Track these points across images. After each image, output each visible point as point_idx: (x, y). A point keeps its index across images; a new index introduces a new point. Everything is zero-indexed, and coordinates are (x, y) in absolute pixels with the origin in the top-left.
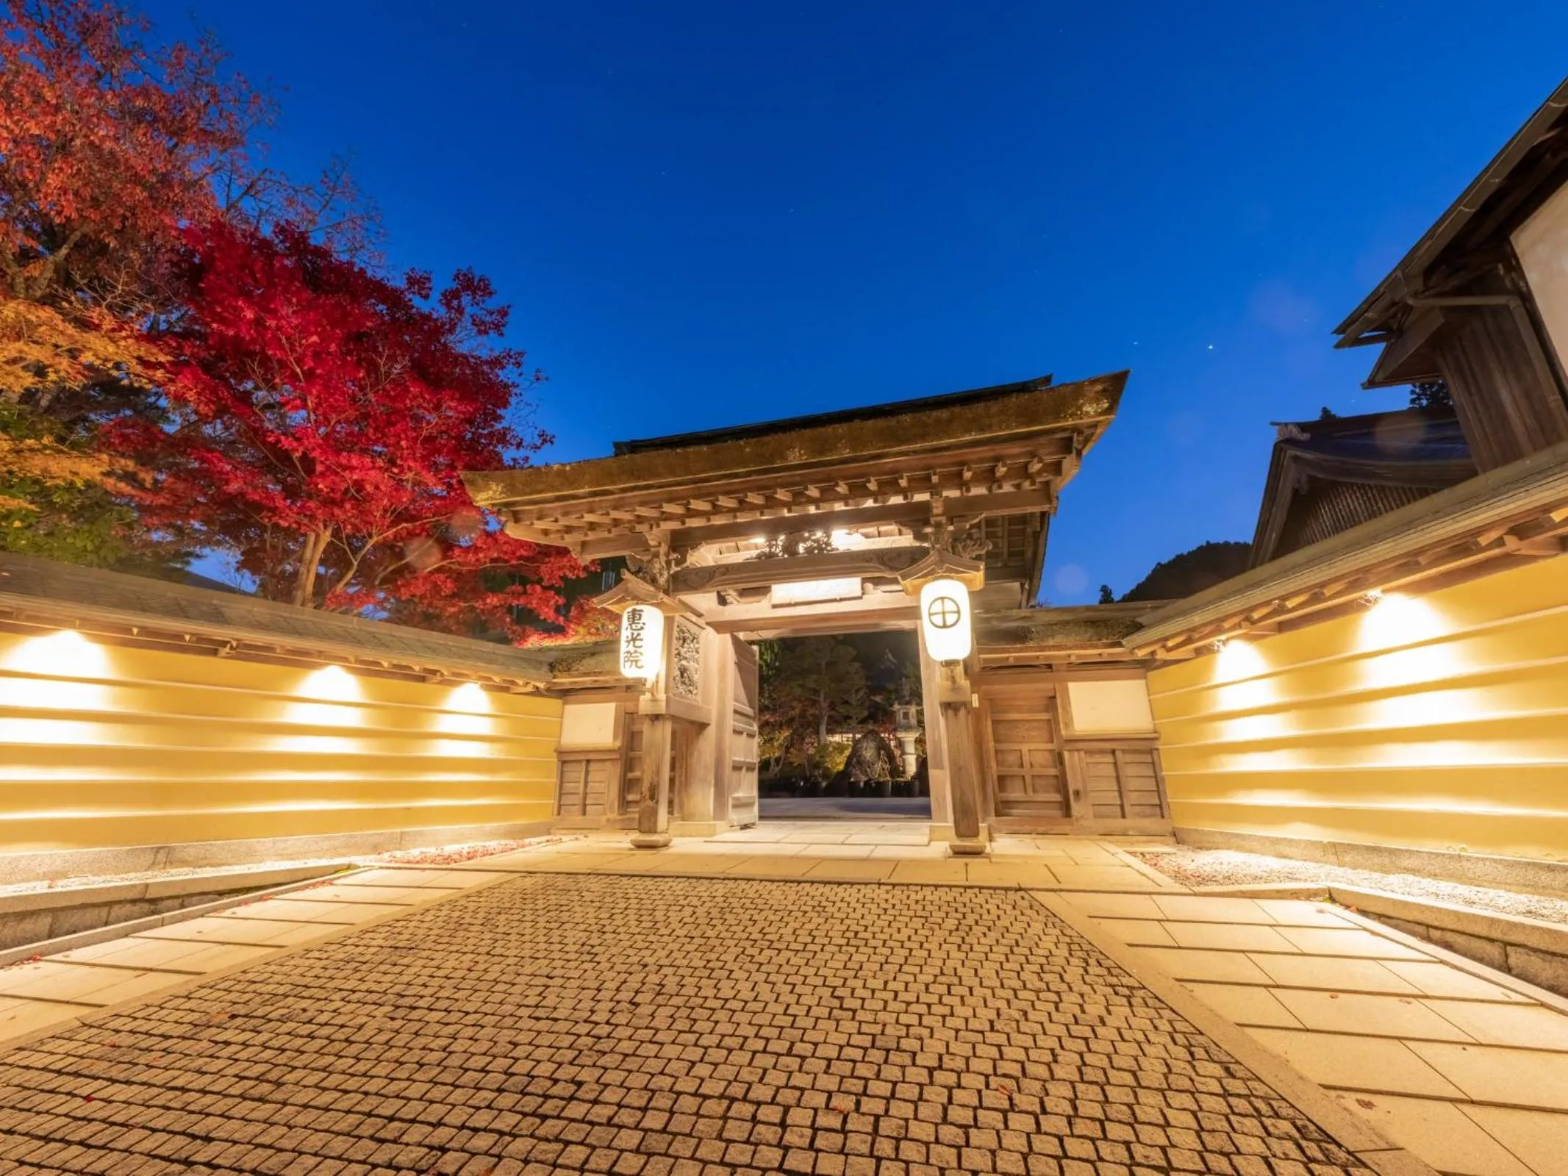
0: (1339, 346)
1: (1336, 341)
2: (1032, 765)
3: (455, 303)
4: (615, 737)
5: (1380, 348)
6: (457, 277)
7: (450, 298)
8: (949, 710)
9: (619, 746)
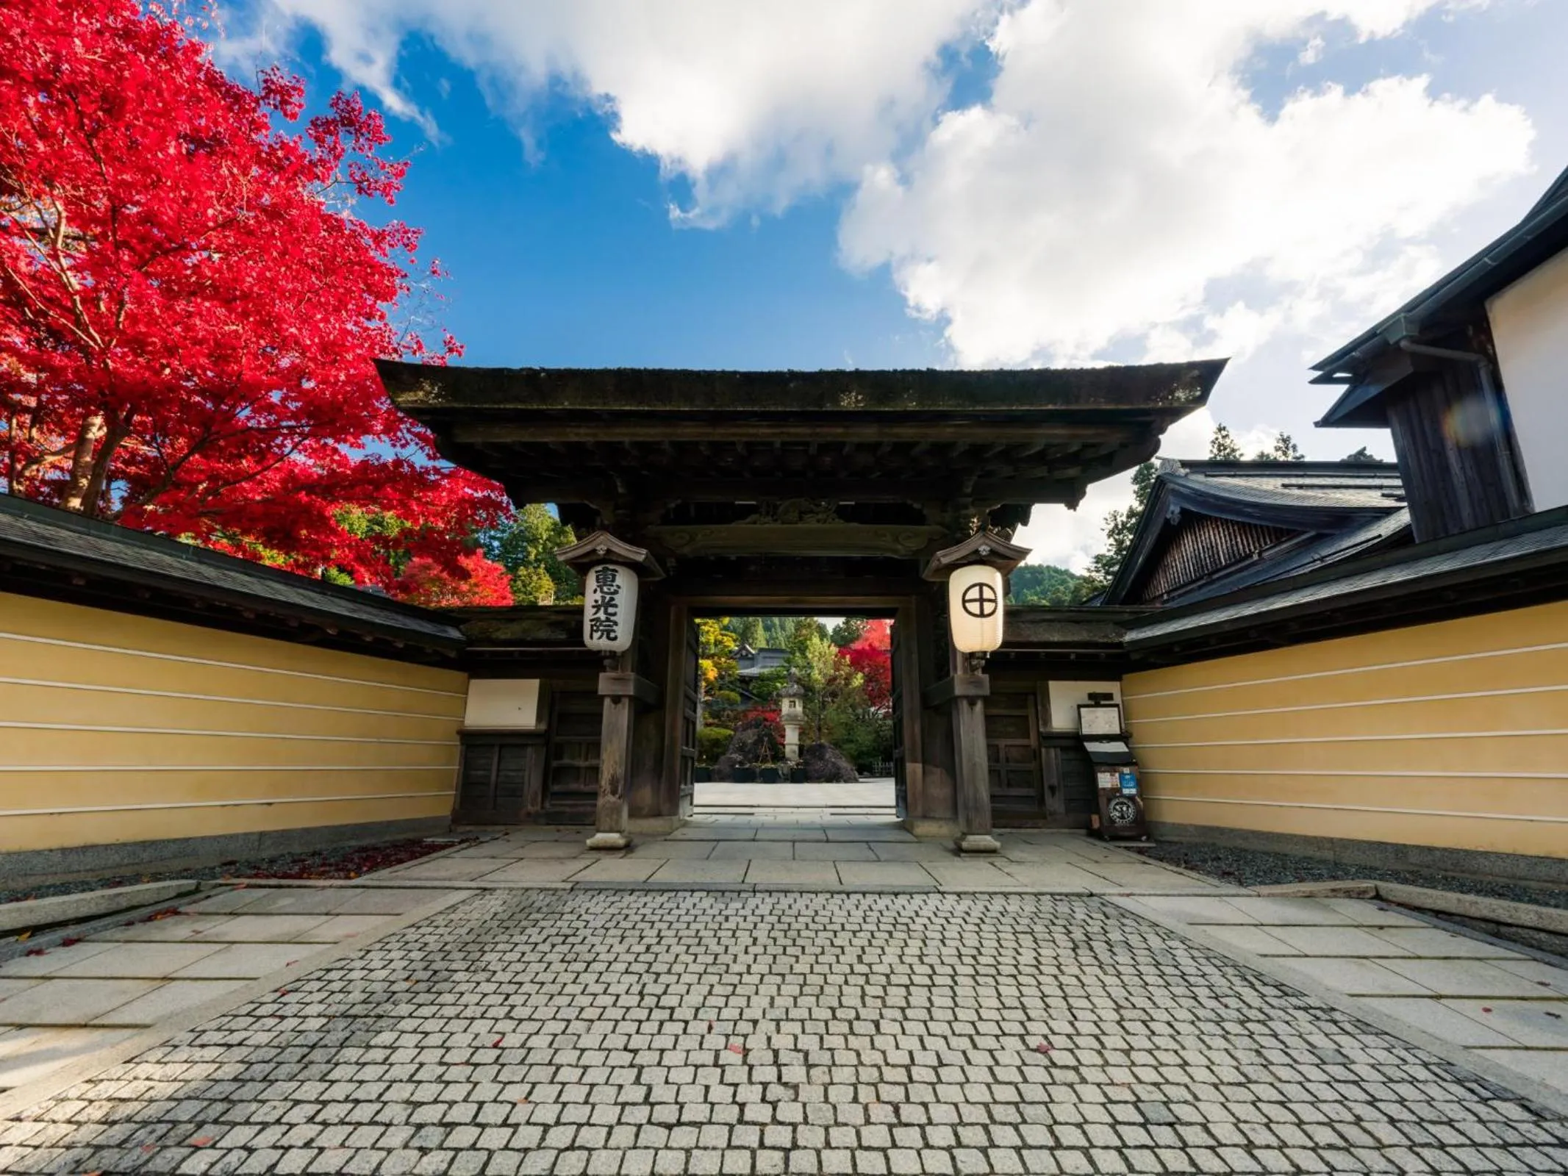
0: (1314, 381)
1: (1311, 378)
2: (1007, 760)
3: (329, 139)
4: (539, 718)
5: (1342, 389)
6: (335, 104)
7: (322, 128)
8: (965, 704)
9: (543, 729)
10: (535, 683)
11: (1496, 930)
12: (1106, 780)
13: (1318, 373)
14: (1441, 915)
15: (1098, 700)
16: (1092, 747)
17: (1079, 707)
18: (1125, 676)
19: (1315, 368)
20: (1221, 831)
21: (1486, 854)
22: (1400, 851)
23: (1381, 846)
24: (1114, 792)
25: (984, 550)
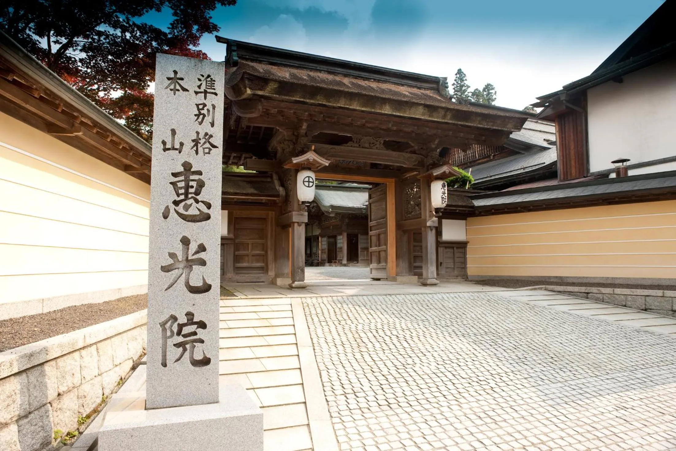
4: (229, 231)
8: (429, 229)
9: (232, 236)
18: (468, 219)
19: (538, 98)
25: (447, 172)
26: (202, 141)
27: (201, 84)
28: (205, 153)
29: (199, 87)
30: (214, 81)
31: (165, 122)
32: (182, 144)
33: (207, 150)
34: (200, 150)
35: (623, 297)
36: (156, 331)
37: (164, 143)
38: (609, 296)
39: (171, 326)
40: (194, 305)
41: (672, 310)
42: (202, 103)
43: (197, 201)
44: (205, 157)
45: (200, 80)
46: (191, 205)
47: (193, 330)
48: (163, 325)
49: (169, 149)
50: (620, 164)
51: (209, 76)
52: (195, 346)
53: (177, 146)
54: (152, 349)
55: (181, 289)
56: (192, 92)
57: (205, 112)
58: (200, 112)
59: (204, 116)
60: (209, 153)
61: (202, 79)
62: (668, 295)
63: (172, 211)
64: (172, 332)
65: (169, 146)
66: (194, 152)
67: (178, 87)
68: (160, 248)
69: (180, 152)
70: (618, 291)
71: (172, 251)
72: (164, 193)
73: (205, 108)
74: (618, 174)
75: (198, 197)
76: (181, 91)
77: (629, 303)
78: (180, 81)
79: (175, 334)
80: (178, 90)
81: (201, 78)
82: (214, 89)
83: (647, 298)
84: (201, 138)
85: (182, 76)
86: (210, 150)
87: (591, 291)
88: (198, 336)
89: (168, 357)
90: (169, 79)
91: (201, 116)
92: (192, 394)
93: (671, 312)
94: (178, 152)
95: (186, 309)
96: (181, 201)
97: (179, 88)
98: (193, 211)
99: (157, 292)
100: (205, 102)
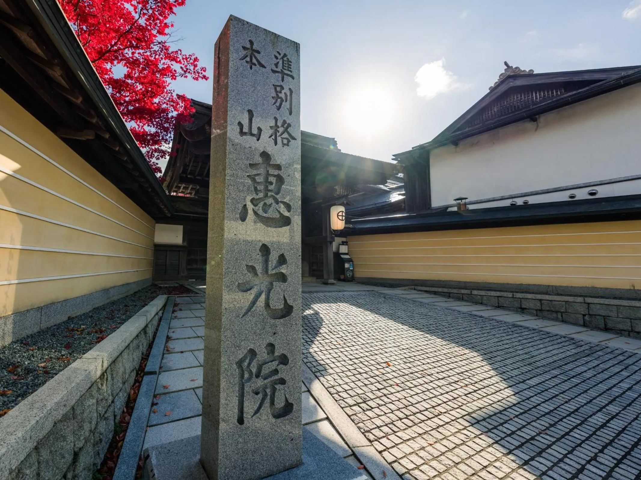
4: (184, 241)
8: (329, 243)
9: (185, 244)
10: (181, 227)
11: (435, 293)
12: (347, 265)
13: (394, 157)
14: (426, 292)
15: (343, 243)
16: (342, 256)
17: (340, 245)
18: (348, 237)
19: (393, 155)
20: (372, 278)
21: (428, 280)
22: (413, 280)
23: (409, 280)
24: (348, 269)
25: (345, 202)
26: (281, 130)
27: (278, 63)
28: (284, 145)
29: (276, 65)
30: (291, 62)
31: (241, 99)
32: (260, 129)
33: (285, 141)
34: (279, 139)
35: (479, 297)
36: (232, 374)
37: (240, 125)
38: (468, 296)
39: (249, 364)
40: (275, 334)
41: (521, 308)
42: (279, 84)
43: (277, 202)
44: (284, 148)
45: (276, 58)
46: (270, 205)
47: (274, 368)
48: (240, 364)
49: (245, 134)
50: (460, 201)
51: (285, 55)
52: (276, 389)
53: (255, 131)
54: (226, 400)
55: (261, 313)
56: (268, 69)
57: (282, 95)
58: (277, 95)
59: (282, 101)
60: (288, 145)
61: (279, 57)
62: (517, 297)
63: (250, 212)
64: (251, 373)
65: (246, 130)
66: (273, 141)
67: (254, 61)
68: (237, 259)
69: (258, 140)
70: (475, 292)
71: (250, 264)
72: (241, 188)
73: (283, 92)
74: (459, 208)
75: (277, 197)
76: (258, 66)
77: (485, 302)
78: (256, 54)
79: (254, 376)
80: (255, 65)
81: (277, 55)
82: (291, 71)
83: (500, 298)
84: (280, 126)
85: (259, 49)
86: (289, 141)
87: (452, 291)
88: (279, 375)
89: (245, 410)
90: (244, 48)
91: (279, 100)
92: (272, 458)
93: (519, 310)
94: (255, 138)
95: (266, 341)
96: (260, 199)
97: (256, 63)
98: (272, 213)
99: (233, 319)
100: (282, 84)
